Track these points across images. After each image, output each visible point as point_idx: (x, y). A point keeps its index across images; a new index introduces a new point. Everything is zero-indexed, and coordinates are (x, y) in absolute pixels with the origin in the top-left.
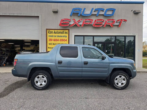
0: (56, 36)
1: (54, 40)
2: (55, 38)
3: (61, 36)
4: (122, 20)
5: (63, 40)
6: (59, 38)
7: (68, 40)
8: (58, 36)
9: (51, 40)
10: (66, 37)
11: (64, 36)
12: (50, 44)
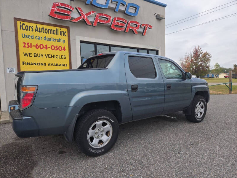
0: (40, 38)
1: (37, 47)
2: (39, 42)
3: (54, 40)
4: (147, 25)
5: (57, 48)
6: (50, 44)
7: (67, 48)
8: (46, 39)
9: (29, 46)
10: (63, 41)
11: (59, 40)
12: (25, 55)
